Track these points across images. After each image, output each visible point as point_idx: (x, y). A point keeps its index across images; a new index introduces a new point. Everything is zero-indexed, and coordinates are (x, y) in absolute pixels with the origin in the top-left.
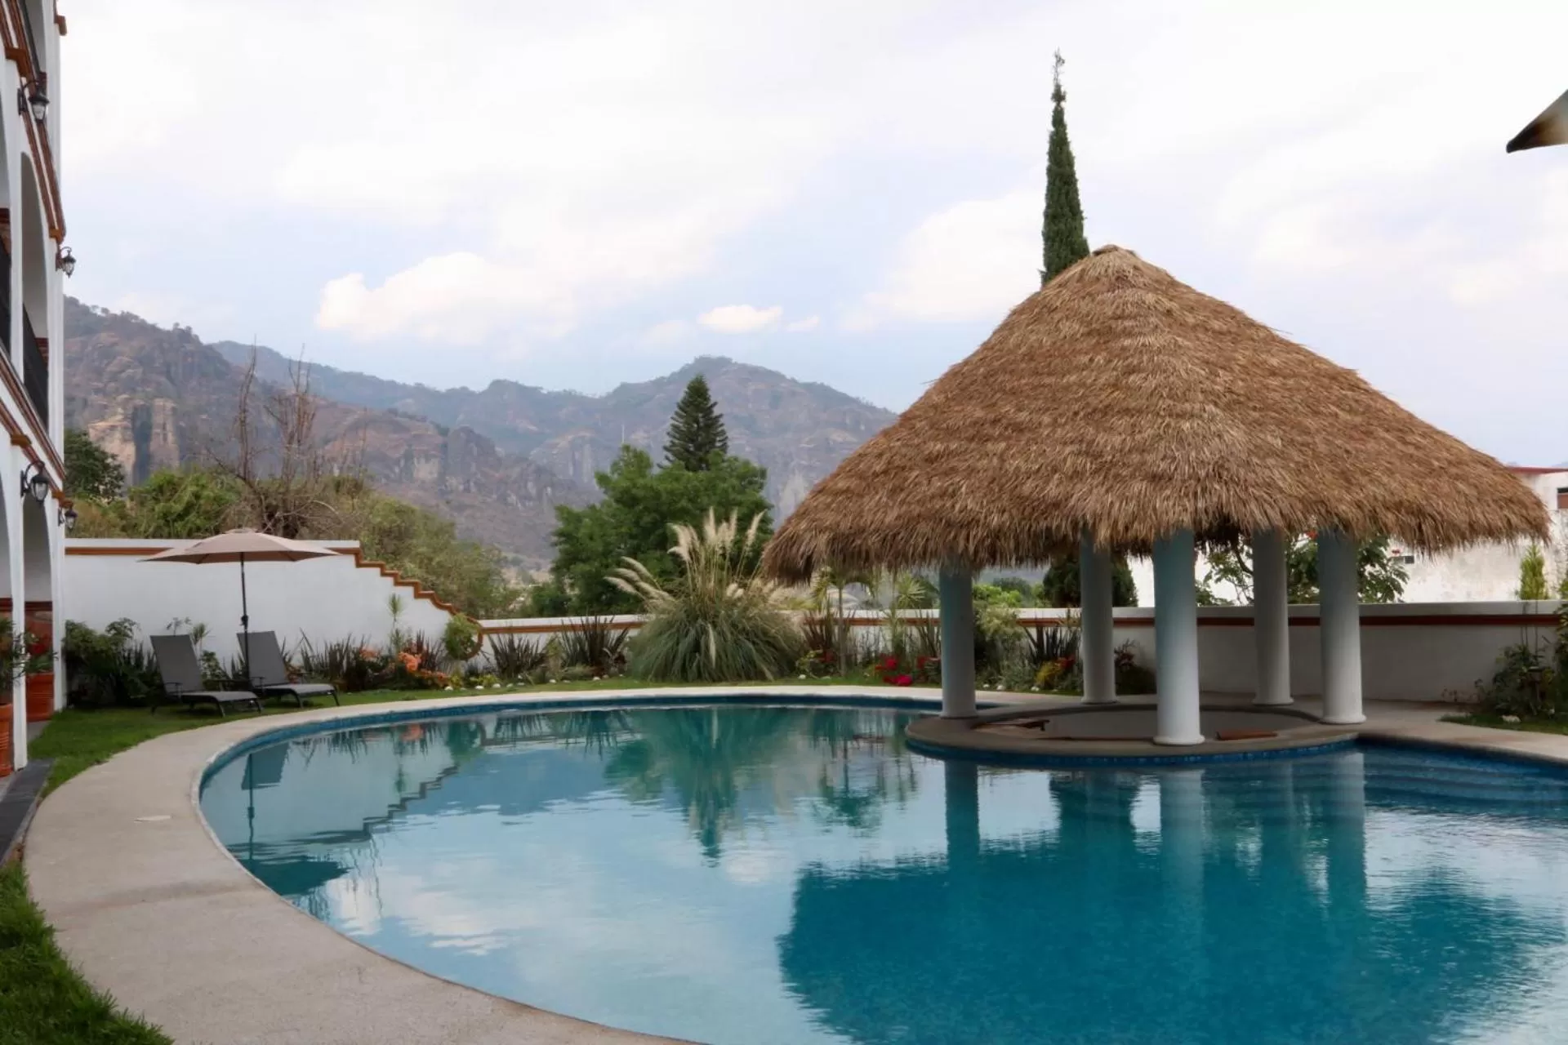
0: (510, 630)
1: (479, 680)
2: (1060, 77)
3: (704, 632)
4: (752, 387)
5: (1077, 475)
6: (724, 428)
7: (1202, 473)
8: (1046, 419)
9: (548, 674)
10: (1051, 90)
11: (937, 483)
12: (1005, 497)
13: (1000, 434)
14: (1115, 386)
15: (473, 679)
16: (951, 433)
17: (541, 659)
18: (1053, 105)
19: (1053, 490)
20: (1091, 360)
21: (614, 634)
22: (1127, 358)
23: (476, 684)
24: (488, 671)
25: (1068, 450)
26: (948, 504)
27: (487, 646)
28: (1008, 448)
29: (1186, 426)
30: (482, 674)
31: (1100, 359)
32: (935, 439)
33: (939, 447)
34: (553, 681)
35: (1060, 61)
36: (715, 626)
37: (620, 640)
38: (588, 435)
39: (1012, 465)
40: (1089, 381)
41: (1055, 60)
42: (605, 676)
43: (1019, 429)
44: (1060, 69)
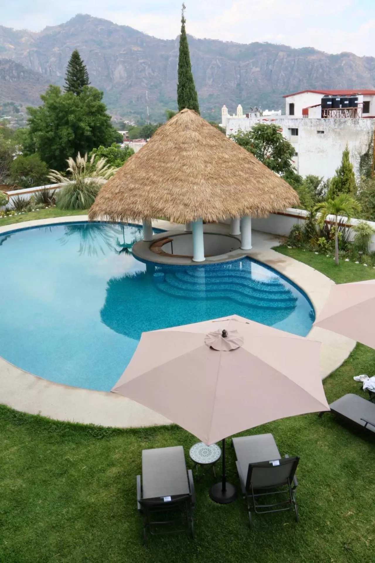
0: (18, 194)
1: (10, 213)
2: (184, 14)
3: (79, 194)
4: (100, 27)
5: (166, 201)
6: (87, 70)
7: (197, 205)
8: (161, 180)
9: (32, 208)
10: (181, 19)
11: (132, 199)
12: (149, 206)
13: (148, 184)
14: (180, 170)
15: (8, 213)
16: (136, 181)
17: (28, 203)
18: (181, 24)
19: (160, 206)
20: (175, 159)
21: (51, 192)
22: (183, 160)
23: (9, 214)
24: (13, 209)
25: (165, 192)
26: (134, 206)
27: (11, 201)
28: (150, 189)
29: (195, 188)
30: (11, 210)
31: (177, 158)
32: (132, 182)
33: (133, 186)
34: (33, 210)
35: (184, 7)
36: (82, 191)
37: (53, 194)
38: (35, 49)
39: (151, 195)
40: (173, 167)
41: (182, 7)
42: (50, 206)
43: (154, 182)
44: (184, 10)
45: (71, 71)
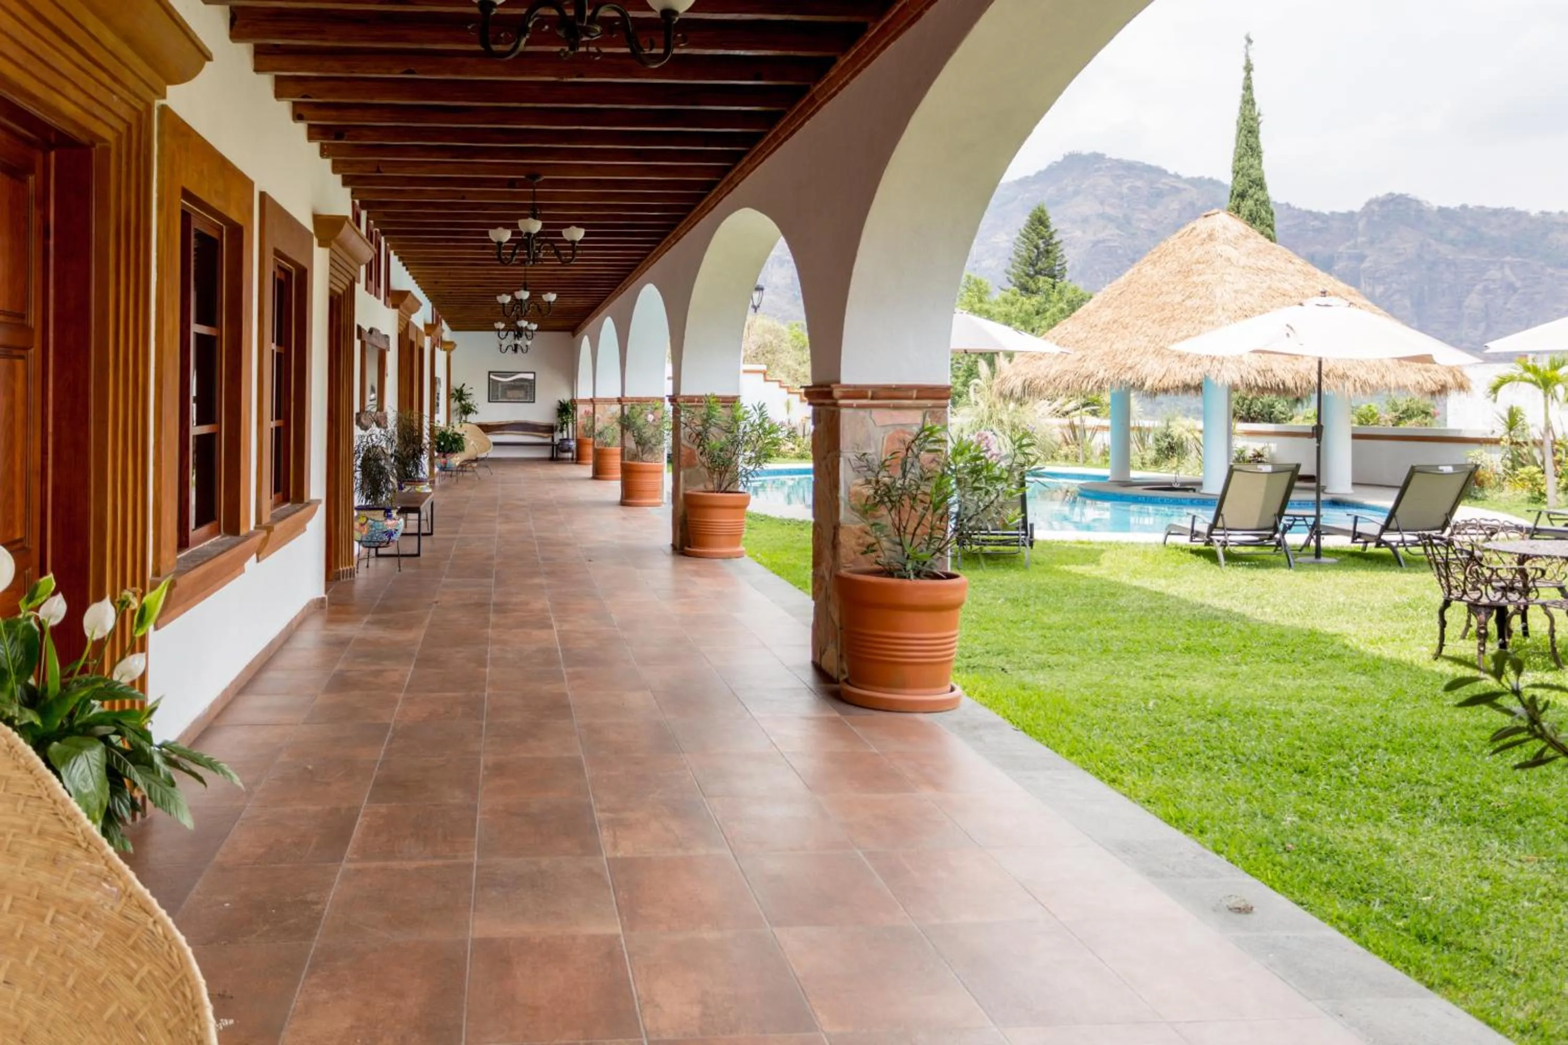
2: (1249, 54)
6: (1063, 253)
10: (1242, 65)
18: (1244, 75)
45: (1025, 254)
